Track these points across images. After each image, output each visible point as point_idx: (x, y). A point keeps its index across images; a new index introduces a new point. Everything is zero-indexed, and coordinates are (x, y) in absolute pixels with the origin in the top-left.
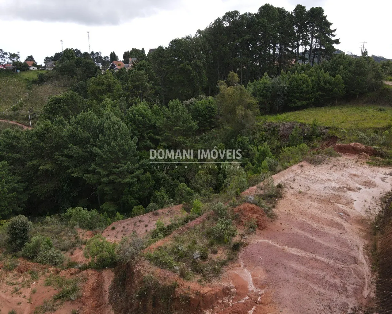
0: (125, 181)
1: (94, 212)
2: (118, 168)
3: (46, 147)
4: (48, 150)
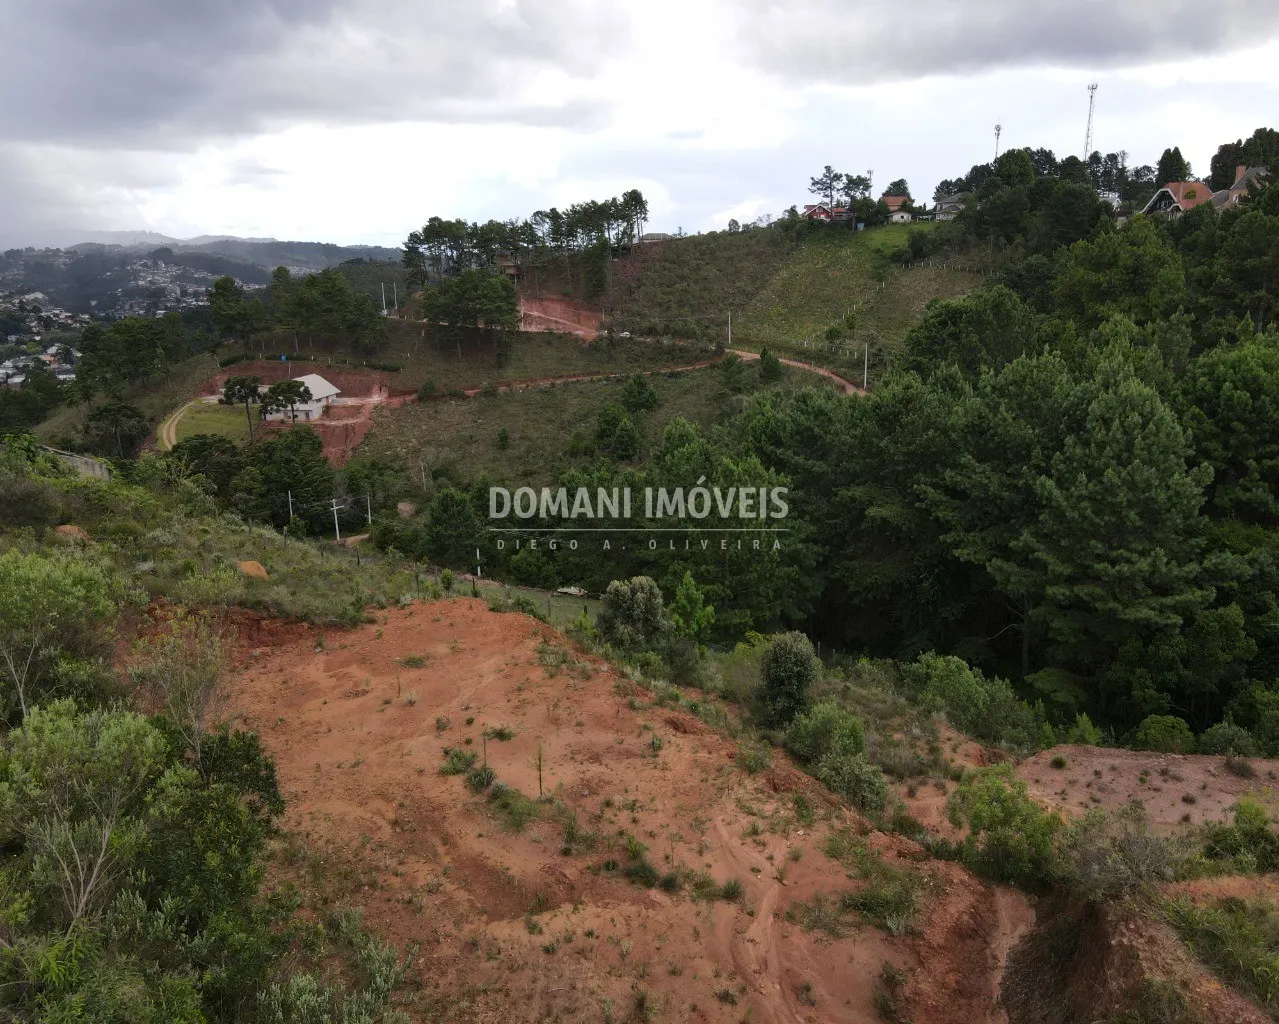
0: (1131, 614)
1: (1002, 689)
2: (1113, 563)
3: (895, 454)
4: (896, 463)
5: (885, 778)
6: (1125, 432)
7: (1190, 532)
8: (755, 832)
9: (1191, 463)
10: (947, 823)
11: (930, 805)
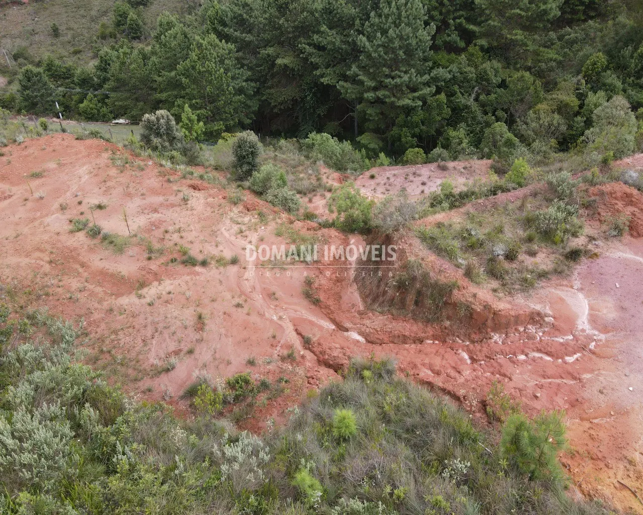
0: (401, 103)
1: (347, 145)
2: (393, 78)
3: (288, 28)
4: (289, 33)
5: (298, 196)
6: (398, 9)
7: (425, 60)
8: (241, 232)
9: (427, 23)
10: (327, 212)
11: (319, 205)
